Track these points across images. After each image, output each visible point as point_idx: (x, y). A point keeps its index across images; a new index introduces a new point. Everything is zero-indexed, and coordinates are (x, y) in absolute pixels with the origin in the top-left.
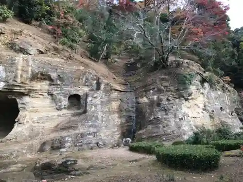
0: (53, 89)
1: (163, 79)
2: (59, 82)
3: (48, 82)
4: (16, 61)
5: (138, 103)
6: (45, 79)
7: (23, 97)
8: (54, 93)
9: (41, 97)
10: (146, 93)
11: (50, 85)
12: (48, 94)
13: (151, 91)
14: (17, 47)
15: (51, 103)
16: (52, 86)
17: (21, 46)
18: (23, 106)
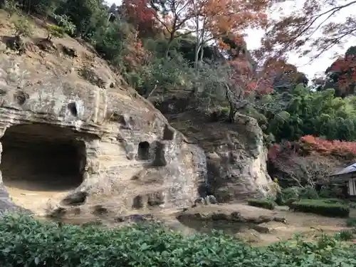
0: (124, 134)
1: (232, 135)
2: (130, 126)
3: (120, 125)
4: (94, 96)
5: (208, 158)
6: (115, 120)
7: (94, 141)
8: (126, 138)
9: (110, 141)
10: (216, 149)
11: (122, 128)
12: (117, 139)
13: (221, 147)
14: (95, 78)
15: (120, 150)
16: (123, 130)
17: (100, 78)
18: (92, 151)
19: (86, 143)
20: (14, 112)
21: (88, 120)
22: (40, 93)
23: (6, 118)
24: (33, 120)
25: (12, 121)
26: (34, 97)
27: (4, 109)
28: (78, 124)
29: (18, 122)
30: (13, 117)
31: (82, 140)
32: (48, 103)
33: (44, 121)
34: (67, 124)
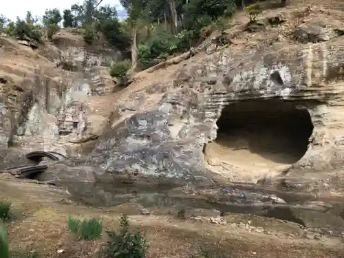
4: (304, 56)
14: (304, 35)
17: (310, 32)
18: (317, 119)
19: (310, 111)
20: (222, 96)
21: (298, 85)
22: (241, 74)
23: (217, 102)
24: (237, 98)
25: (222, 103)
26: (236, 78)
27: (215, 95)
28: (285, 93)
29: (227, 103)
30: (222, 100)
31: (304, 108)
32: (249, 80)
33: (248, 98)
34: (272, 95)
